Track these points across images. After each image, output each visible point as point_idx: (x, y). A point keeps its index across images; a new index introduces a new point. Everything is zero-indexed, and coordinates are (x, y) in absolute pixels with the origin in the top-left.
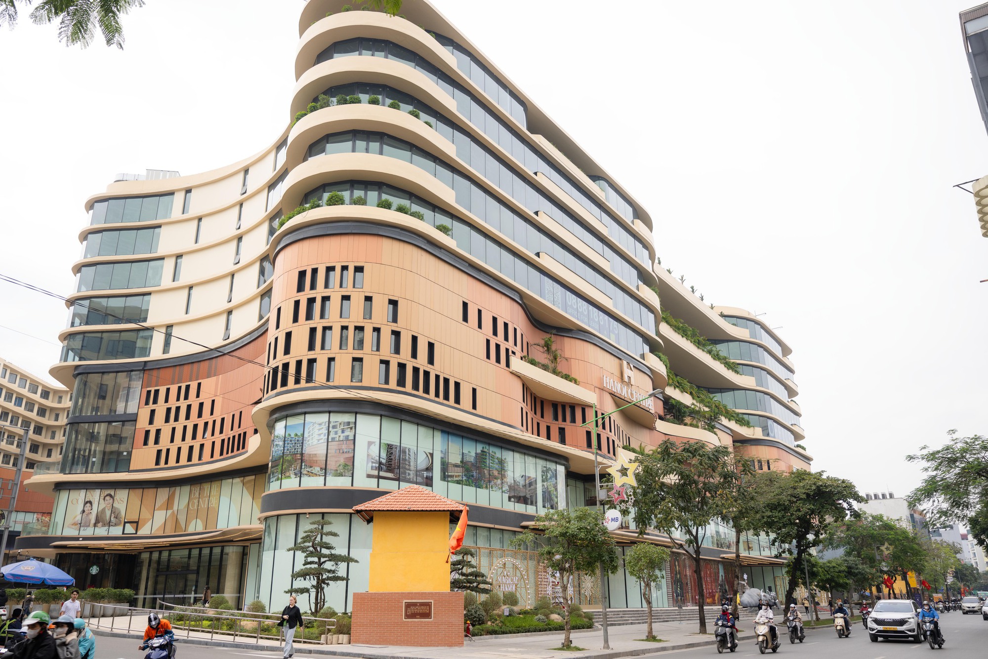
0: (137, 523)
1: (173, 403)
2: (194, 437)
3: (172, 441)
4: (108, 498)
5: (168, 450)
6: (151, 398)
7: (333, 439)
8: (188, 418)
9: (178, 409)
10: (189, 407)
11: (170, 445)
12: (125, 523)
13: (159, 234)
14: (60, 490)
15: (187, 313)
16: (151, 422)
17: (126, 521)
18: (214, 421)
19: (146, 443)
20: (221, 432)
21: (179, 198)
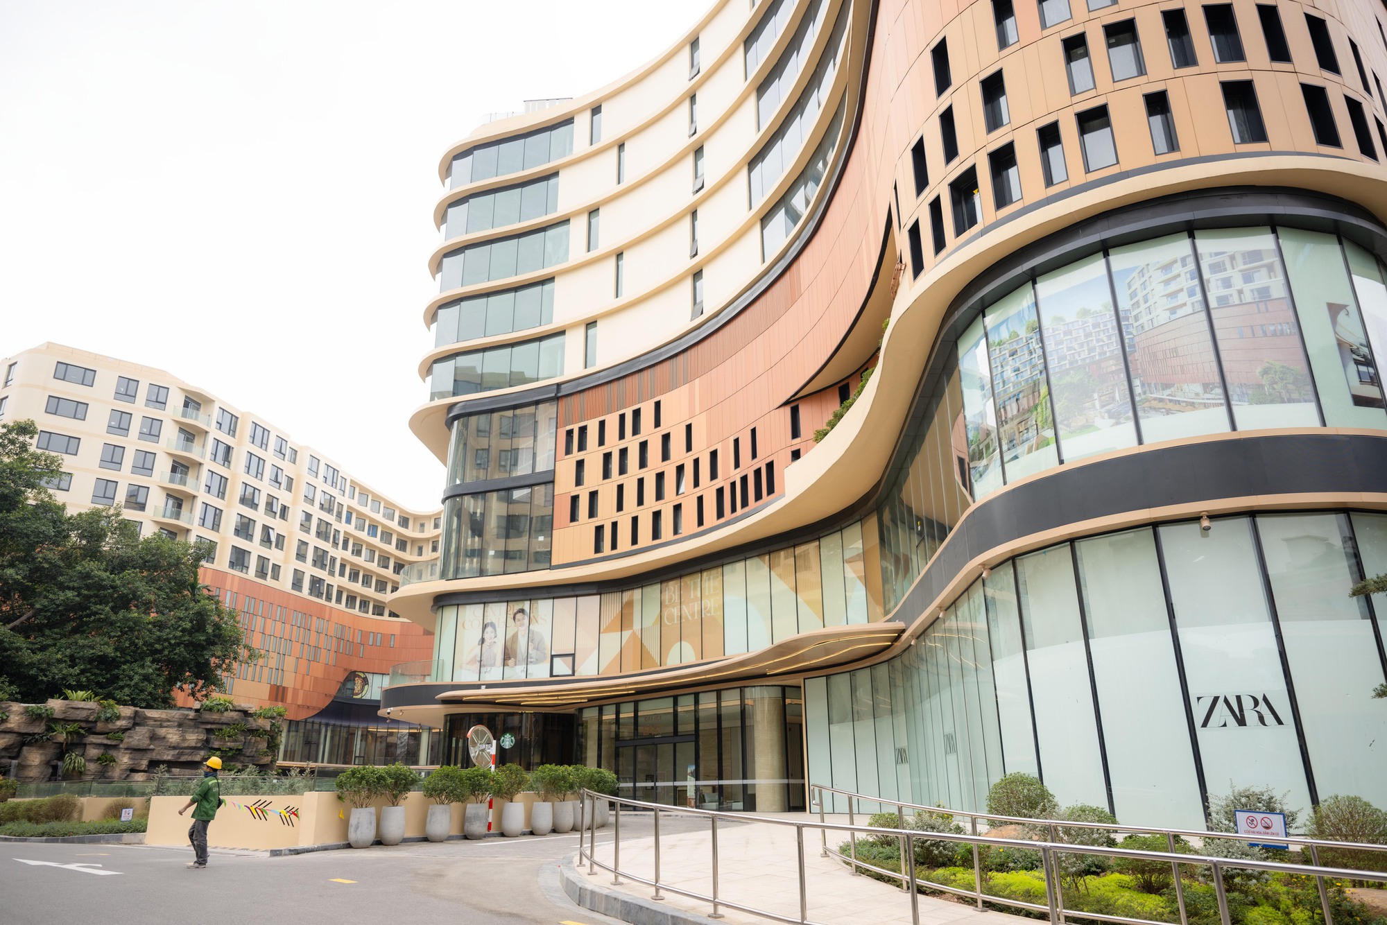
0: (573, 655)
1: (613, 444)
2: (659, 496)
3: (620, 507)
4: (519, 616)
5: (615, 525)
6: (576, 440)
7: (1223, 301)
8: (643, 464)
9: (623, 452)
10: (643, 446)
11: (616, 516)
12: (552, 657)
13: (557, 184)
14: (443, 607)
15: (617, 297)
16: (579, 481)
17: (553, 653)
18: (696, 462)
19: (574, 517)
20: (714, 475)
21: (582, 122)
